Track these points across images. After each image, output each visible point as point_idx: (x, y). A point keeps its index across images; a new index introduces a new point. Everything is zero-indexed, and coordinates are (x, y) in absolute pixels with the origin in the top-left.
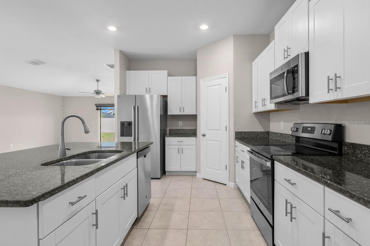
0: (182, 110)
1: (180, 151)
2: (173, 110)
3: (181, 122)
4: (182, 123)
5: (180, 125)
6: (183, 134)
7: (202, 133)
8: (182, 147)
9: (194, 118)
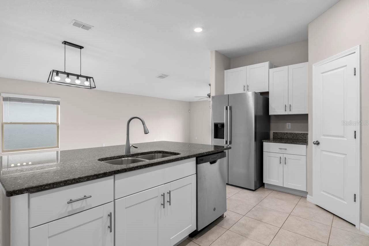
0: (288, 109)
1: (283, 161)
2: (275, 109)
3: (290, 124)
4: (290, 126)
5: (287, 128)
6: (291, 139)
7: (315, 140)
8: (285, 156)
9: (304, 118)
